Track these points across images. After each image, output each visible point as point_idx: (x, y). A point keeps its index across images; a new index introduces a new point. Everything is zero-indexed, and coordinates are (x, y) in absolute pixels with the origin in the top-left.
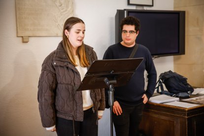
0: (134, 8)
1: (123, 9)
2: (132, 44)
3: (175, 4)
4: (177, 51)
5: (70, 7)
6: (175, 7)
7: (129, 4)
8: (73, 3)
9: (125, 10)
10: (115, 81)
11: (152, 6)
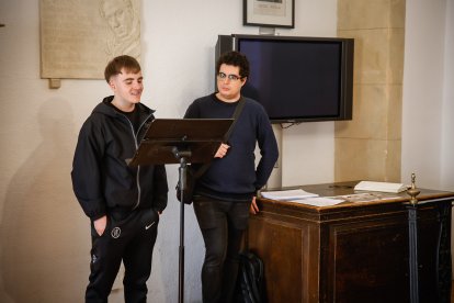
0: (255, 32)
1: (230, 34)
2: (234, 97)
3: (339, 23)
4: (335, 113)
5: (134, 30)
6: (339, 30)
7: (245, 23)
8: (139, 22)
9: (233, 36)
11: (293, 27)
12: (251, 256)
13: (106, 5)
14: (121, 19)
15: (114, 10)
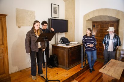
0: (53, 18)
3: (65, 18)
4: (66, 31)
7: (52, 17)
10: (47, 40)
11: (59, 18)
12: (55, 55)
13: (29, 13)
14: (31, 15)
15: (30, 14)
